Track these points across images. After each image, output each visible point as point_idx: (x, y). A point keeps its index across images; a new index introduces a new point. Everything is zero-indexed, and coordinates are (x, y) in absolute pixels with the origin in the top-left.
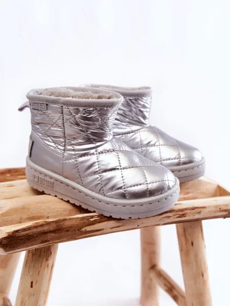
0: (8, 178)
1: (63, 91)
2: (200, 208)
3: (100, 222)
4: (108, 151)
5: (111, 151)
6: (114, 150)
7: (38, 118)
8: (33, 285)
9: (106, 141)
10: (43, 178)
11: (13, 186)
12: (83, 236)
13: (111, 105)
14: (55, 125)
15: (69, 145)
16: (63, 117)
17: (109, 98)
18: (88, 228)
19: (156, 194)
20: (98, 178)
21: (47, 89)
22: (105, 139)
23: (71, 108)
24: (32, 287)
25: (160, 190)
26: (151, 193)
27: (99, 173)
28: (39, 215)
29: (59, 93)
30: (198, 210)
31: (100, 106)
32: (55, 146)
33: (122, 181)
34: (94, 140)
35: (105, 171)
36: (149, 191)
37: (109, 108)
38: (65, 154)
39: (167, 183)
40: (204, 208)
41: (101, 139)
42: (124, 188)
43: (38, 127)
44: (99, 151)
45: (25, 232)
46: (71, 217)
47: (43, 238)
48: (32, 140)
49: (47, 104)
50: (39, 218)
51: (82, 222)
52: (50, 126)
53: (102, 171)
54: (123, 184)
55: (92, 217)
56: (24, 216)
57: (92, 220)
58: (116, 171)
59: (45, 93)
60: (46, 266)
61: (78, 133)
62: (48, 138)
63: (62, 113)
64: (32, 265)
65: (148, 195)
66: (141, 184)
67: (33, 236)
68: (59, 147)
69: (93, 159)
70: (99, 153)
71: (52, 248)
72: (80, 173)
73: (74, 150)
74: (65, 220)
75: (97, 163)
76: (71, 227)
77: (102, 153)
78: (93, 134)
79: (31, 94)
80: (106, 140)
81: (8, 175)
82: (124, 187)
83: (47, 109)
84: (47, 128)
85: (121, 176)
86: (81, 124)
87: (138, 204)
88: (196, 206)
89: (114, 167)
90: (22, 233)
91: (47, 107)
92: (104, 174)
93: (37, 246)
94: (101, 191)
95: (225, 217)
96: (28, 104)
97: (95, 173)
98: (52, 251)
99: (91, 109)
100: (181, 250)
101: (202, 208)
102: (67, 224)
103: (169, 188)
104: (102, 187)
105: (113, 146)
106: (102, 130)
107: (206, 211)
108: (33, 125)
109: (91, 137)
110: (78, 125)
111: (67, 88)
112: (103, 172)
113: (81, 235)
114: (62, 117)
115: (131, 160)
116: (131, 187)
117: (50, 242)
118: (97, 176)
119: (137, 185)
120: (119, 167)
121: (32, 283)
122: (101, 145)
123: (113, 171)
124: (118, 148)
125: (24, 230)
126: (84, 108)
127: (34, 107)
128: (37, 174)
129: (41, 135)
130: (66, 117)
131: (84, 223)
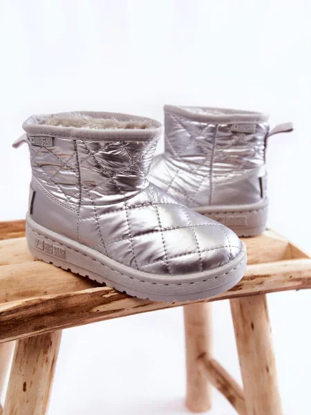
1: (76, 117)
2: (262, 276)
3: (118, 299)
4: (143, 205)
5: (147, 205)
6: (151, 203)
7: (41, 158)
8: (27, 388)
9: (140, 191)
10: (51, 244)
12: (94, 319)
13: (147, 138)
14: (65, 167)
15: (86, 197)
16: (77, 156)
17: (144, 127)
18: (102, 308)
19: (213, 266)
20: (128, 244)
21: (52, 116)
22: (137, 187)
23: (89, 142)
24: (25, 390)
25: (218, 260)
26: (205, 265)
27: (130, 237)
28: (33, 289)
29: (69, 121)
30: (259, 280)
31: (131, 139)
32: (66, 198)
33: (164, 249)
34: (123, 189)
35: (139, 234)
36: (202, 262)
37: (143, 142)
38: (81, 209)
39: (228, 249)
40: (268, 276)
41: (131, 188)
42: (166, 259)
43: (41, 170)
44: (129, 205)
45: (10, 316)
46: (76, 293)
47: (37, 323)
48: (33, 189)
49: (53, 137)
50: (32, 294)
51: (93, 299)
52: (59, 168)
53: (134, 233)
54: (164, 253)
55: (107, 292)
56: (12, 292)
57: (106, 296)
58: (155, 233)
59: (50, 120)
60: (45, 361)
61: (99, 179)
62: (56, 187)
63: (76, 150)
64: (25, 360)
65: (201, 268)
66: (190, 253)
67: (21, 321)
68: (72, 199)
69: (121, 216)
70: (130, 208)
71: (53, 336)
72: (103, 236)
73: (93, 204)
74: (68, 297)
75: (127, 223)
76: (76, 307)
77: (134, 207)
78: (121, 179)
79: (30, 123)
80: (140, 189)
82: (165, 257)
83: (53, 145)
84: (54, 172)
85: (162, 240)
86: (102, 165)
87: (186, 281)
88: (256, 274)
89: (152, 228)
90: (7, 316)
91: (53, 142)
92: (137, 238)
93: (29, 334)
94: (133, 263)
95: (298, 289)
96: (25, 138)
97: (124, 236)
98: (52, 340)
99: (118, 143)
100: (237, 335)
101: (265, 276)
102: (72, 302)
103: (232, 258)
104: (134, 258)
105: (149, 197)
106: (133, 173)
107: (270, 280)
108: (34, 168)
109: (118, 184)
110: (98, 166)
111: (82, 113)
112: (135, 236)
113: (92, 317)
114: (75, 156)
115: (175, 218)
116: (176, 256)
117: (48, 329)
118: (127, 241)
119: (185, 254)
120: (159, 228)
121: (25, 385)
122: (133, 196)
123: (150, 234)
124: (156, 200)
125: (10, 312)
126: (106, 142)
127: (33, 142)
128: (42, 239)
129: (45, 182)
130: (81, 155)
131: (96, 301)
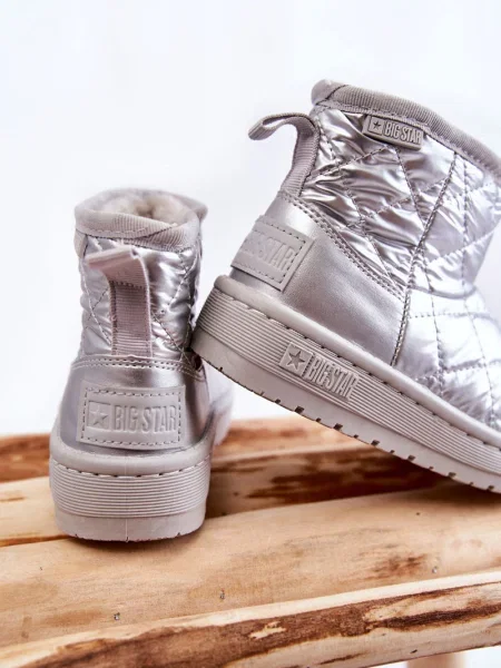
0: (15, 467)
3: (285, 643)
10: (328, 363)
11: (21, 499)
32: (382, 266)
35: (495, 362)
51: (226, 642)
53: (490, 359)
56: (38, 615)
57: (259, 635)
62: (368, 240)
68: (396, 272)
73: (429, 289)
74: (168, 635)
81: (17, 458)
97: (475, 363)
104: (493, 404)
112: (491, 364)
131: (233, 646)
